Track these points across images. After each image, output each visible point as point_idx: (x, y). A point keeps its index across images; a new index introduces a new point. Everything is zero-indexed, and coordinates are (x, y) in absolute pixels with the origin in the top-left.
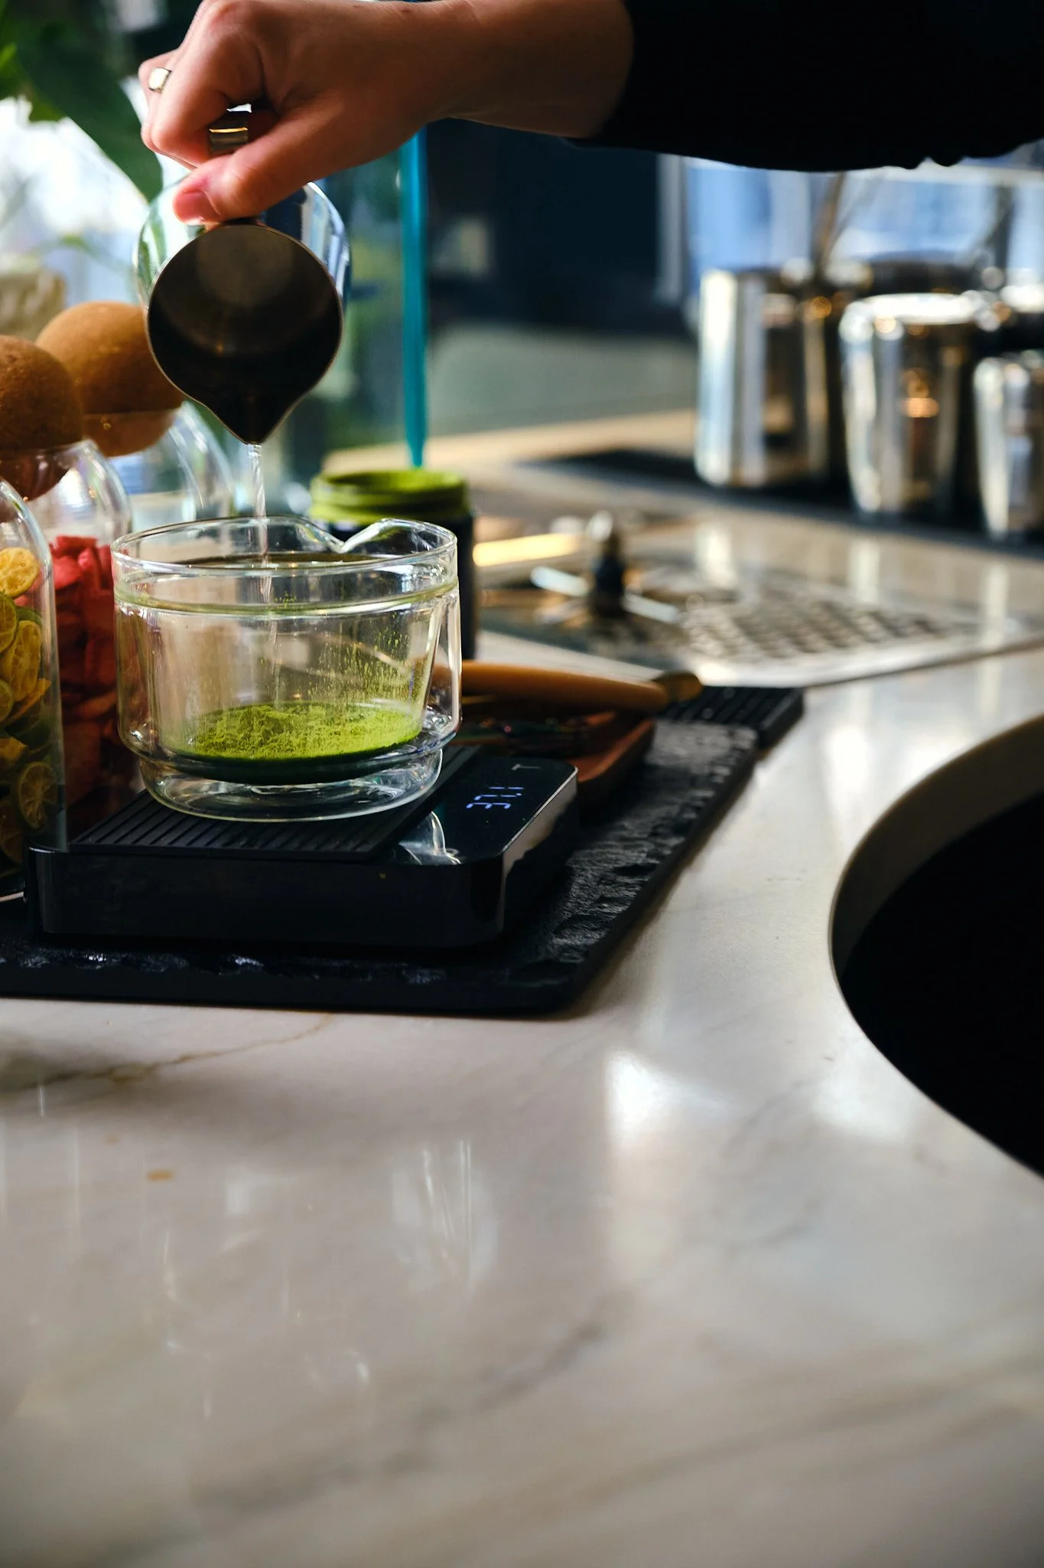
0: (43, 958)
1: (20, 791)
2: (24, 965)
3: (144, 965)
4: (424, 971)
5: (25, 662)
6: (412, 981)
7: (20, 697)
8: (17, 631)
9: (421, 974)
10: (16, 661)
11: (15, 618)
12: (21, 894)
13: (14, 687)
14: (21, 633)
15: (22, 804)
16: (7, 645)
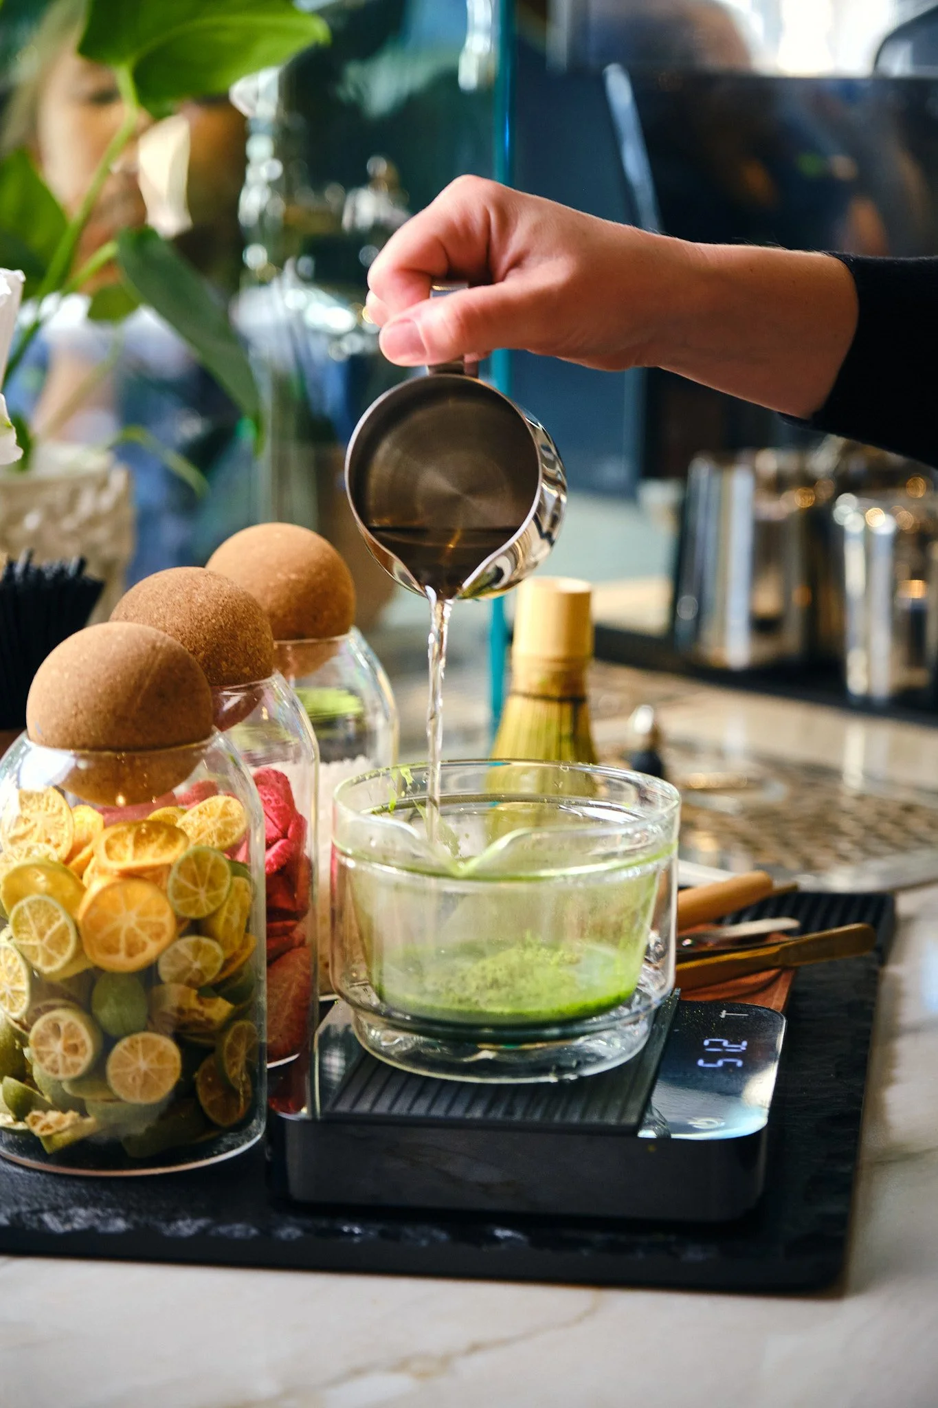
1: (225, 1054)
5: (235, 920)
7: (229, 953)
8: (229, 889)
10: (227, 921)
11: (229, 877)
13: (224, 947)
14: (234, 890)
15: (227, 1065)
16: (218, 904)
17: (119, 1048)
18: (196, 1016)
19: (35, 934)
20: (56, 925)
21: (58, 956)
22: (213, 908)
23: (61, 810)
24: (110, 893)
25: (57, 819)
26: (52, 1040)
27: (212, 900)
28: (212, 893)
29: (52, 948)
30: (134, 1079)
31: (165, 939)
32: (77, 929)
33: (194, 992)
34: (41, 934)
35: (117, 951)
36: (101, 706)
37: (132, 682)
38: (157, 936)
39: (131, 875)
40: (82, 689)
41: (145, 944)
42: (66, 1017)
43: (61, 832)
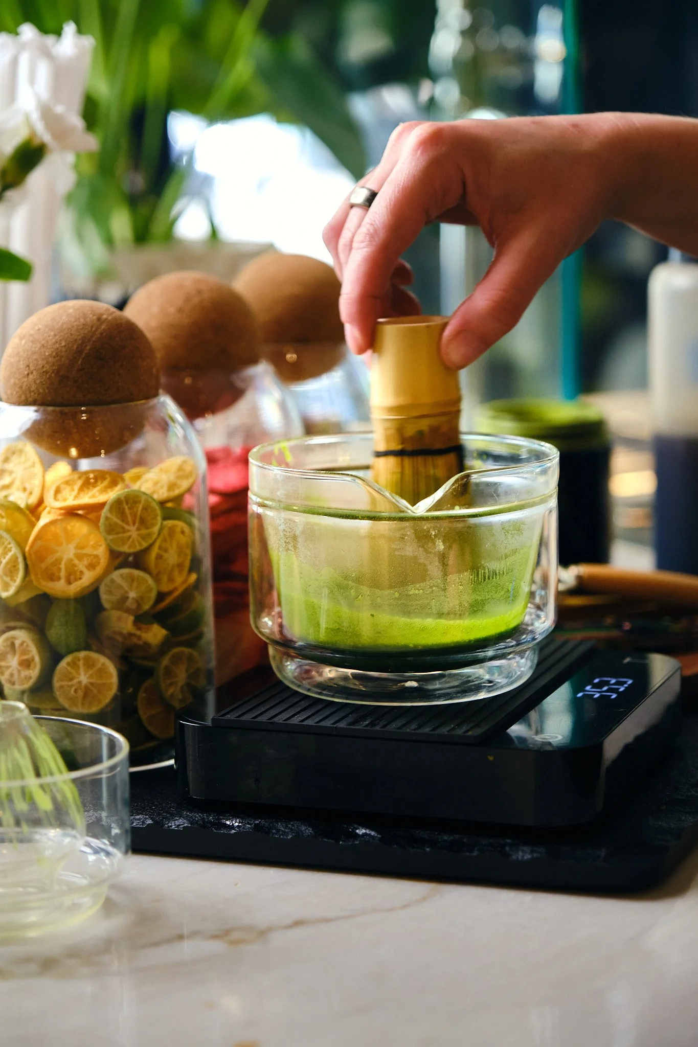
0: (185, 821)
1: (161, 673)
2: (168, 827)
3: (274, 831)
4: (525, 848)
5: (172, 558)
6: (514, 857)
7: (166, 588)
8: (161, 530)
9: (523, 851)
10: (159, 557)
11: (159, 519)
12: (172, 762)
13: (157, 579)
14: (166, 531)
15: (163, 686)
16: (150, 542)
17: (63, 664)
18: (135, 640)
21: (11, 583)
22: (145, 545)
24: (53, 528)
25: (31, 471)
26: (9, 656)
27: (144, 538)
28: (144, 531)
29: (6, 575)
30: (76, 691)
31: (99, 570)
32: (25, 559)
33: (131, 619)
35: (59, 579)
36: (47, 367)
37: (75, 346)
38: (91, 567)
39: (71, 513)
40: (34, 353)
41: (82, 572)
42: (22, 636)
43: (33, 482)
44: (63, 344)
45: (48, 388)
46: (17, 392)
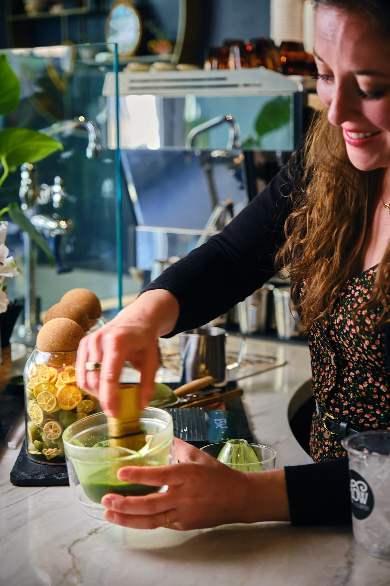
7: (94, 404)
19: (45, 401)
20: (51, 399)
21: (51, 407)
23: (46, 368)
24: (65, 390)
25: (45, 371)
26: (50, 429)
29: (49, 405)
31: (80, 401)
32: (57, 399)
33: (86, 415)
34: (47, 401)
35: (67, 405)
36: (60, 340)
38: (77, 400)
39: (70, 384)
41: (74, 402)
42: (54, 423)
43: (46, 374)
44: (64, 333)
45: (61, 347)
46: (49, 348)
